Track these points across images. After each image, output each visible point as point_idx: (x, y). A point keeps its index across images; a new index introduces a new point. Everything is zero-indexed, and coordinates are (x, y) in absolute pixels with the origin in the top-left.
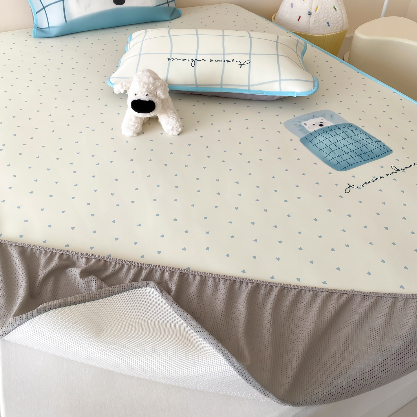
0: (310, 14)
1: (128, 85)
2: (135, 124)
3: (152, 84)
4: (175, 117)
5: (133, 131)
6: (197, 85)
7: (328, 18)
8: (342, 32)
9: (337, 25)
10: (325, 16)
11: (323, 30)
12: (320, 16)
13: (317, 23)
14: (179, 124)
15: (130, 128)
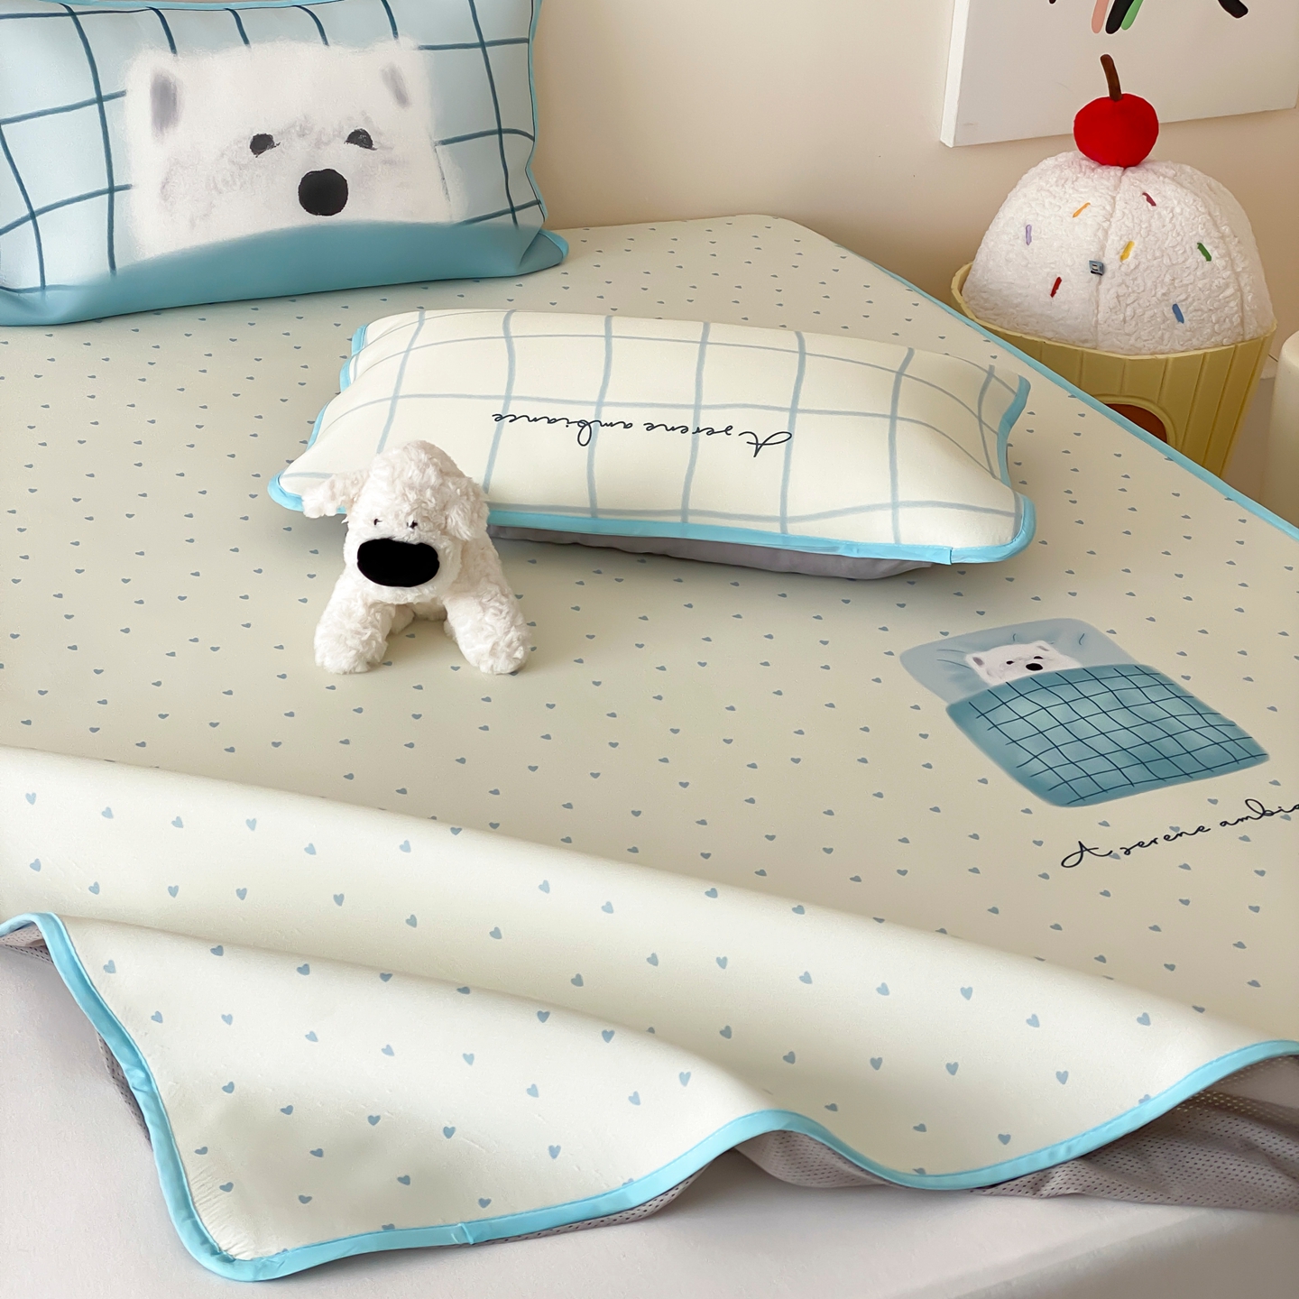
0: (1098, 269)
1: (353, 491)
2: (365, 628)
3: (433, 488)
4: (505, 609)
5: (353, 652)
6: (594, 511)
7: (1175, 287)
8: (1240, 345)
9: (1214, 319)
10: (1160, 279)
11: (1154, 338)
12: (1139, 281)
13: (1127, 305)
14: (519, 633)
15: (346, 638)
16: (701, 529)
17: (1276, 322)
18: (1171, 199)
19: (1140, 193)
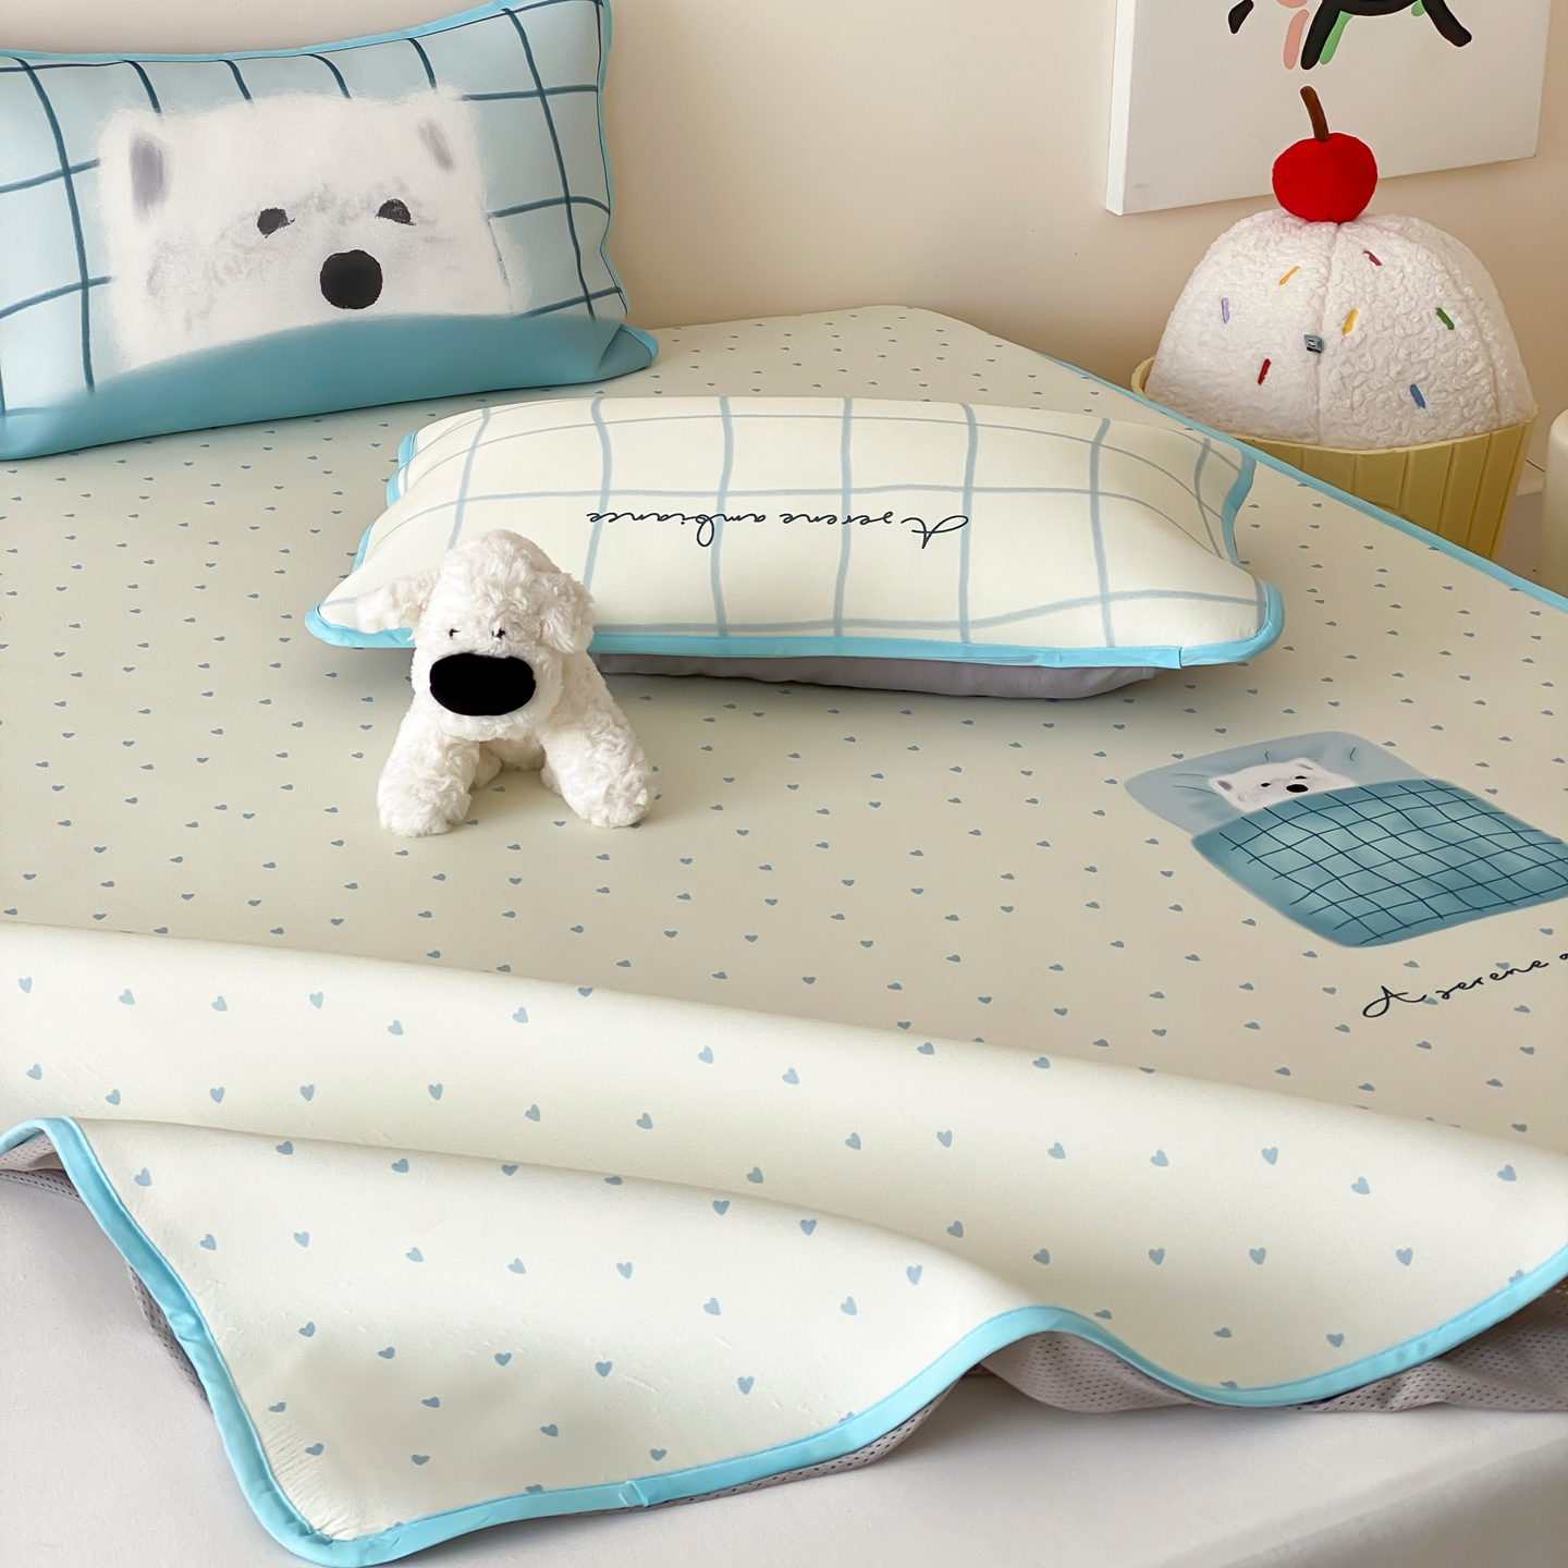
0: (1315, 346)
1: (421, 596)
2: (442, 776)
4: (621, 742)
5: (429, 807)
6: (723, 628)
7: (1412, 364)
8: (1495, 433)
9: (1461, 399)
10: (1393, 354)
11: (1389, 427)
12: (1368, 357)
13: (1354, 388)
14: (641, 772)
15: (418, 790)
16: (860, 642)
17: (1536, 406)
18: (1398, 257)
19: (1360, 252)
